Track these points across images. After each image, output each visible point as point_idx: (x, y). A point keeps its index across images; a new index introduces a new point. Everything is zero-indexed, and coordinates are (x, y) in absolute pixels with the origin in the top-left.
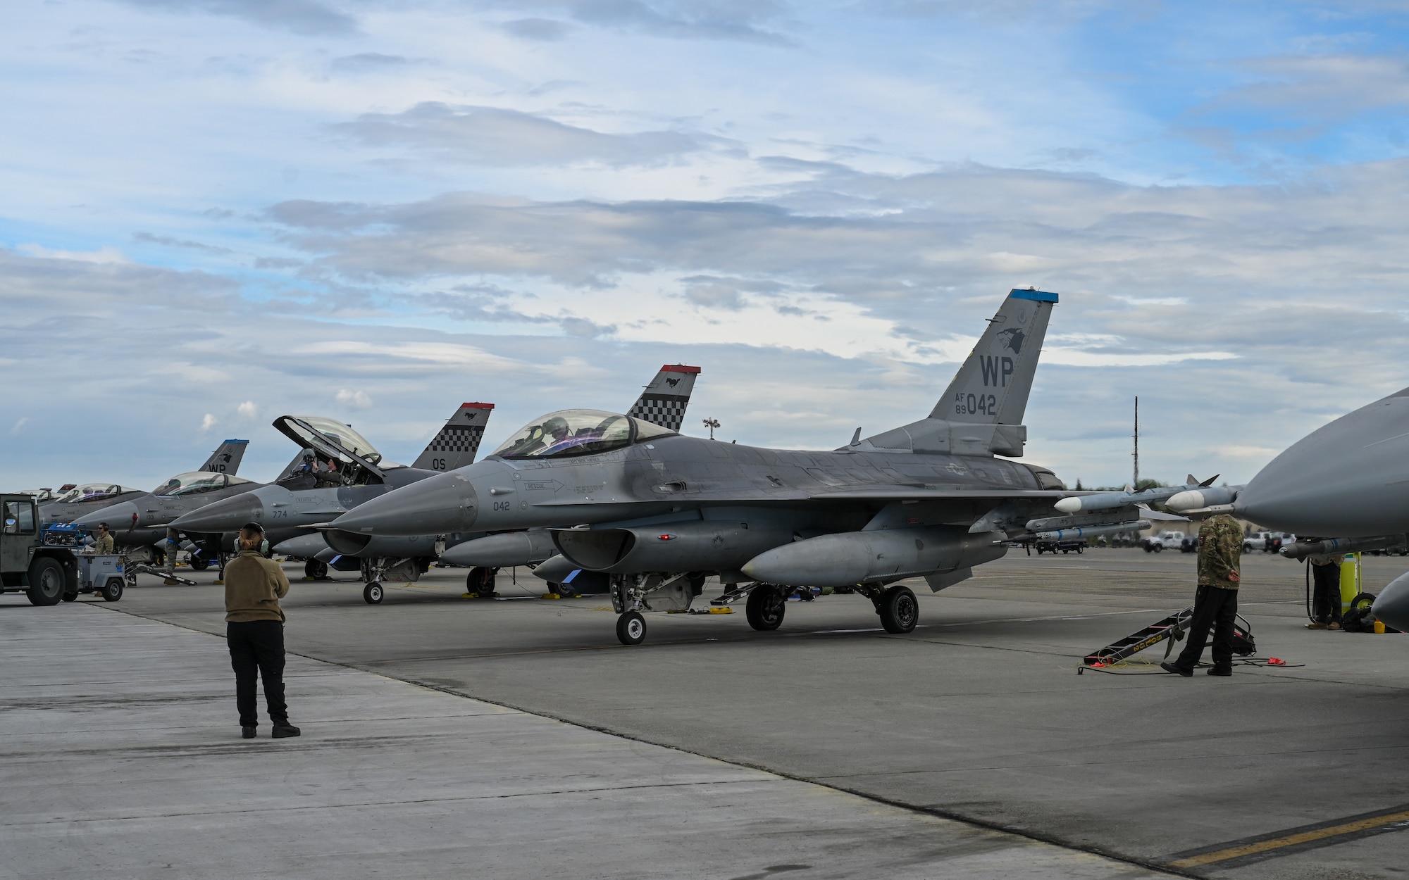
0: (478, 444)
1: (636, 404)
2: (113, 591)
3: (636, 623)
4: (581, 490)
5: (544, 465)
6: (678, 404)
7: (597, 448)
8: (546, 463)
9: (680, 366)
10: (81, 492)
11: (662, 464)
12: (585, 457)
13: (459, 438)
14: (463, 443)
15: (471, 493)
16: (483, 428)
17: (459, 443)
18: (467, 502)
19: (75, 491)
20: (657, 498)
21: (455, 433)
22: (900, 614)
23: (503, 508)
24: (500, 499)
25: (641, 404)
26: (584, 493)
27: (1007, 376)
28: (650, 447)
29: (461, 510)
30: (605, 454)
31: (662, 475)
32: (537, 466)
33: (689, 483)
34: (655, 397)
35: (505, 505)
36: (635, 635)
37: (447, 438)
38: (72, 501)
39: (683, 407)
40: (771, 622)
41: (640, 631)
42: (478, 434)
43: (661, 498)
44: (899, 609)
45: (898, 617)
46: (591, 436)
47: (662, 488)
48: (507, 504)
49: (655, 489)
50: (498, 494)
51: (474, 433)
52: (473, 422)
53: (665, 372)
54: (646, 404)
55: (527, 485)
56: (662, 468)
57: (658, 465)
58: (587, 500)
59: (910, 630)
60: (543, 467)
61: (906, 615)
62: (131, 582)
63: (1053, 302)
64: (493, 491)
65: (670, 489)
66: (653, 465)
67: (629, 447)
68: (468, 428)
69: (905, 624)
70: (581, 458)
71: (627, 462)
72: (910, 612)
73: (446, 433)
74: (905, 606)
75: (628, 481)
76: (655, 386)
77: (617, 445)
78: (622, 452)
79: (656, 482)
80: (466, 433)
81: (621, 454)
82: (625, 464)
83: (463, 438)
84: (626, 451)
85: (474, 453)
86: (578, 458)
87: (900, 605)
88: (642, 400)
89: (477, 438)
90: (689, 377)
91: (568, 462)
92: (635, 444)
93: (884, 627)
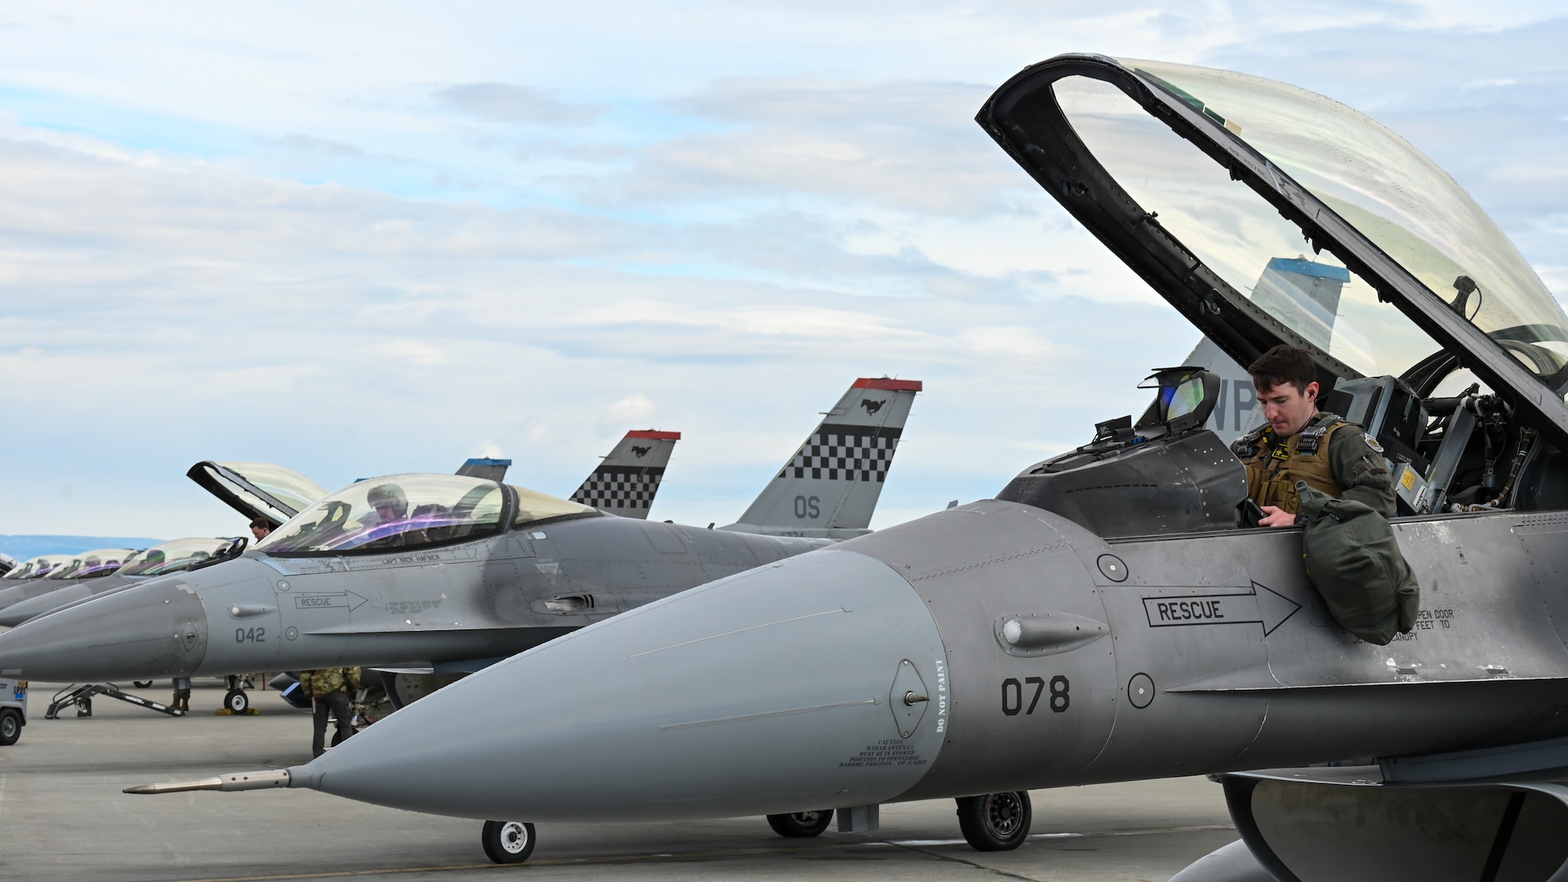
0: (652, 496)
1: (809, 442)
2: (7, 729)
3: (517, 827)
4: (399, 608)
5: (336, 567)
6: (882, 442)
7: (442, 538)
8: (341, 563)
9: (885, 380)
10: (83, 564)
11: (556, 565)
12: (413, 553)
13: (621, 487)
14: (627, 495)
15: (198, 615)
16: (660, 471)
17: (621, 495)
18: (188, 628)
19: (28, 564)
20: (537, 622)
21: (614, 479)
22: (993, 818)
23: (253, 637)
24: (247, 624)
25: (817, 442)
26: (404, 612)
27: (1244, 413)
28: (539, 535)
29: (176, 641)
30: (451, 548)
31: (554, 583)
32: (323, 569)
33: (600, 596)
34: (842, 431)
35: (256, 634)
36: (512, 848)
37: (601, 486)
38: (68, 577)
39: (891, 446)
40: (807, 824)
41: (522, 842)
42: (652, 480)
43: (545, 622)
44: (992, 810)
45: (990, 824)
46: (435, 517)
47: (549, 605)
48: (261, 632)
49: (537, 606)
50: (243, 615)
51: (646, 478)
52: (644, 462)
53: (859, 390)
54: (824, 441)
55: (299, 601)
56: (555, 571)
57: (549, 567)
58: (408, 625)
59: (1014, 844)
60: (333, 571)
61: (1005, 819)
62: (81, 709)
63: (1343, 281)
64: (236, 610)
65: (566, 607)
66: (538, 566)
67: (499, 537)
68: (637, 470)
69: (1004, 835)
70: (406, 555)
71: (490, 562)
72: (1014, 815)
73: (601, 478)
74: (1004, 805)
75: (486, 595)
76: (839, 412)
77: (480, 532)
78: (484, 544)
79: (541, 595)
80: (634, 478)
81: (481, 549)
82: (487, 565)
83: (627, 487)
84: (491, 543)
85: (646, 509)
86: (400, 555)
87: (995, 802)
88: (818, 436)
89: (652, 487)
90: (902, 398)
91: (381, 563)
92: (511, 532)
93: (966, 836)
